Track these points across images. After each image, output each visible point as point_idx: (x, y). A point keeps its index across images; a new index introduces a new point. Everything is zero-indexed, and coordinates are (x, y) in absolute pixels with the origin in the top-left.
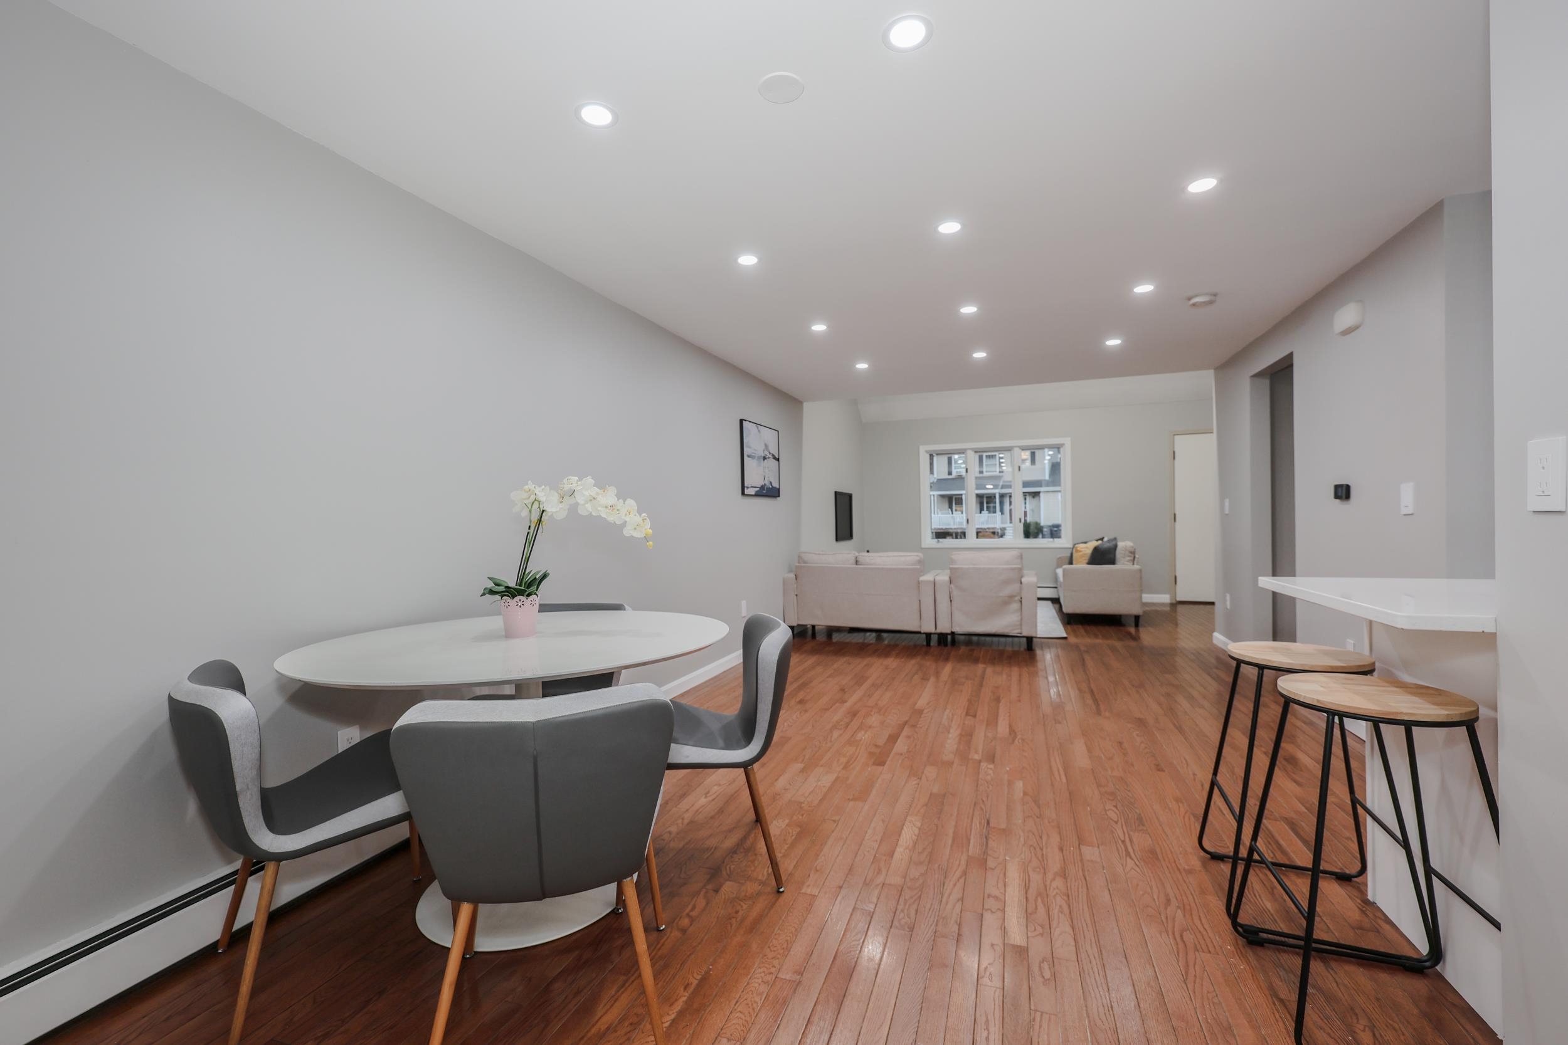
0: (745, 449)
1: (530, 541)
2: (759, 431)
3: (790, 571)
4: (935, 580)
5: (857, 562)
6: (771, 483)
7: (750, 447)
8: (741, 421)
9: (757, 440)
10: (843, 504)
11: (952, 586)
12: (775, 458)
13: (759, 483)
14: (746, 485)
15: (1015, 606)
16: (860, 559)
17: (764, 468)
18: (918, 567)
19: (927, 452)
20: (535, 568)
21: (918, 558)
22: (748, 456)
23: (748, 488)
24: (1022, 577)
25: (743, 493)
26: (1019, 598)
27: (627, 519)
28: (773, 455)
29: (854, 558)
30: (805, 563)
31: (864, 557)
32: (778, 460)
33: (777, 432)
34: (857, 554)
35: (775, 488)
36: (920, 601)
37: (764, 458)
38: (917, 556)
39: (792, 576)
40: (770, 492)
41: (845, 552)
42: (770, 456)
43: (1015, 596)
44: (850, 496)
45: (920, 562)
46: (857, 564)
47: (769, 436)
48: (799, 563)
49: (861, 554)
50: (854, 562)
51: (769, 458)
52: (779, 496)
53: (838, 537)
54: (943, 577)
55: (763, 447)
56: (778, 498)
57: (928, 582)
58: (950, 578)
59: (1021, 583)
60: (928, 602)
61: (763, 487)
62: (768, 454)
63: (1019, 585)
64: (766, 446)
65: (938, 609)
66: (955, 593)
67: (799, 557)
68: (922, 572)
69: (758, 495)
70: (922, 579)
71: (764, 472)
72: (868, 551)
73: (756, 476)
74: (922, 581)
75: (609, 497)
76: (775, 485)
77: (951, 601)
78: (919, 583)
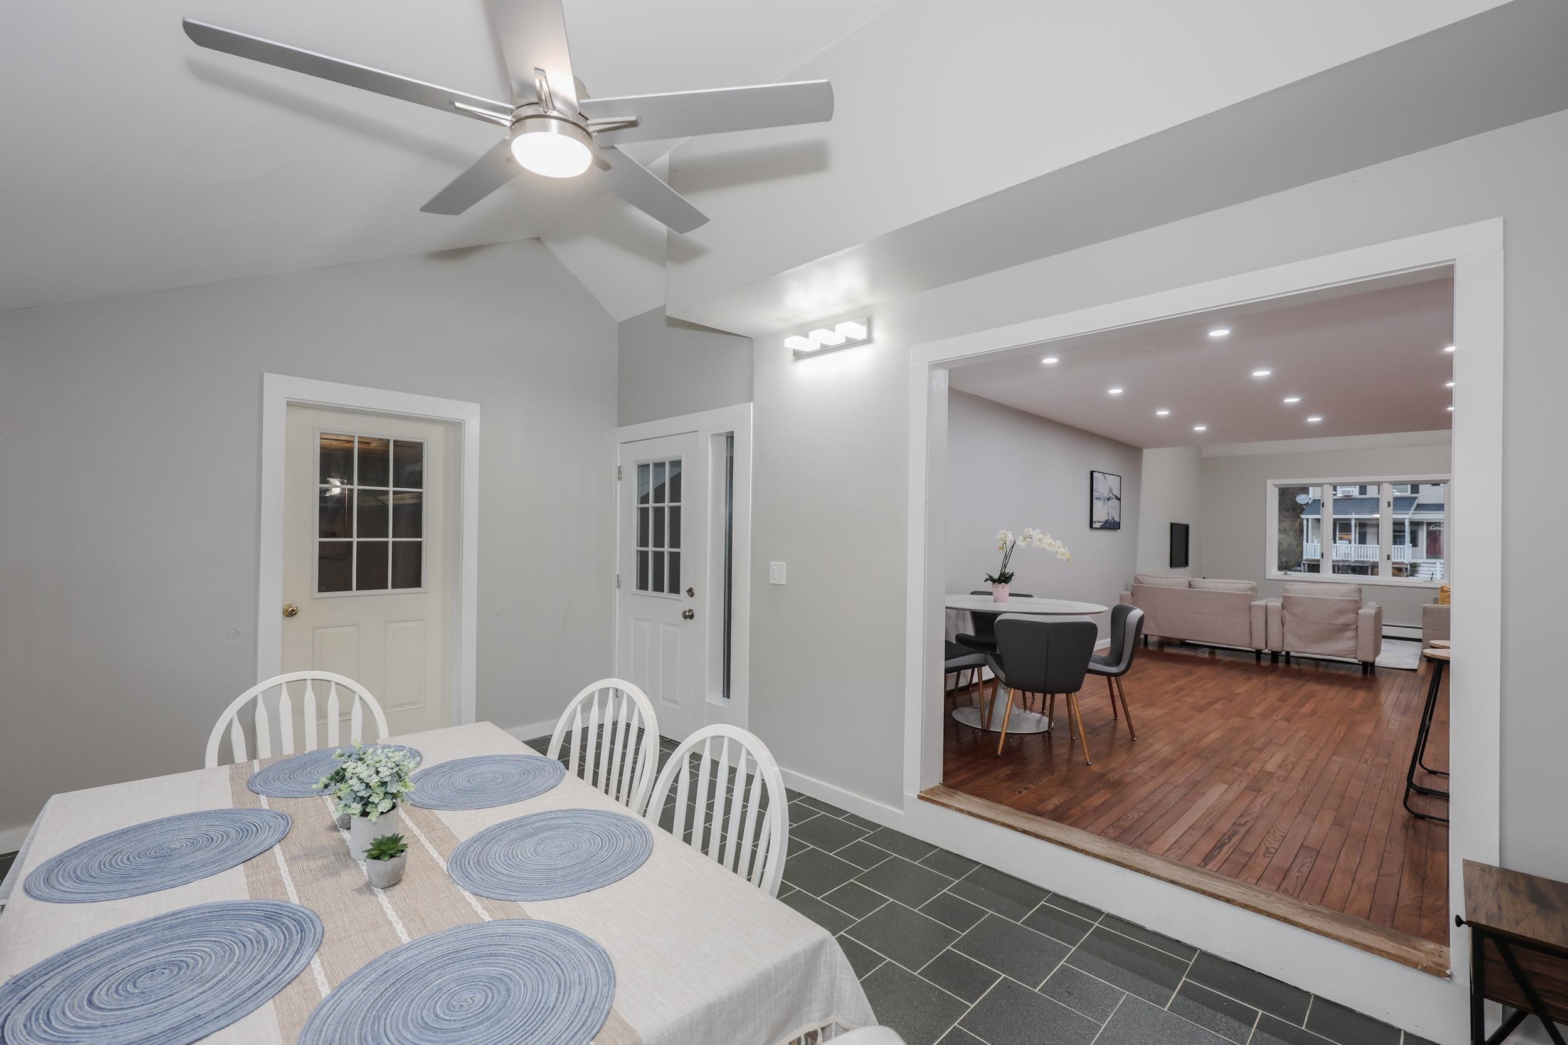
0: (1094, 493)
1: (1006, 557)
2: (1105, 478)
3: (1127, 589)
4: (1266, 605)
5: (1190, 586)
6: (1113, 518)
7: (1097, 492)
8: (1092, 473)
9: (1102, 486)
10: (1180, 536)
11: (1284, 611)
12: (1117, 498)
13: (1104, 518)
14: (1094, 520)
15: (1351, 633)
16: (1193, 583)
17: (1108, 506)
18: (1251, 593)
19: (1276, 486)
20: (1008, 570)
21: (1250, 586)
22: (1096, 499)
23: (1095, 522)
24: (1360, 608)
25: (1091, 526)
26: (1355, 626)
27: (1059, 550)
28: (1116, 496)
29: (1187, 582)
30: (1141, 583)
31: (1199, 582)
32: (1120, 499)
33: (1119, 478)
34: (1190, 579)
35: (1117, 522)
36: (1251, 622)
37: (1109, 499)
38: (1250, 584)
39: (1129, 593)
40: (1112, 525)
41: (1179, 577)
42: (1114, 497)
43: (1351, 625)
44: (1187, 527)
45: (1252, 589)
46: (1190, 587)
47: (1113, 481)
48: (1135, 583)
49: (1195, 579)
50: (1187, 585)
51: (1112, 498)
52: (1119, 528)
53: (1173, 562)
54: (1276, 603)
55: (1108, 490)
56: (1119, 530)
57: (1261, 606)
58: (1282, 604)
59: (1358, 614)
60: (1259, 625)
61: (1106, 522)
62: (1112, 496)
63: (1355, 615)
64: (1110, 489)
65: (1269, 630)
66: (1288, 618)
67: (1135, 578)
68: (1253, 598)
69: (1102, 528)
70: (1253, 603)
71: (1108, 510)
72: (1204, 578)
73: (1102, 514)
74: (1253, 605)
75: (1048, 540)
76: (1117, 519)
77: (1283, 625)
78: (1250, 606)
